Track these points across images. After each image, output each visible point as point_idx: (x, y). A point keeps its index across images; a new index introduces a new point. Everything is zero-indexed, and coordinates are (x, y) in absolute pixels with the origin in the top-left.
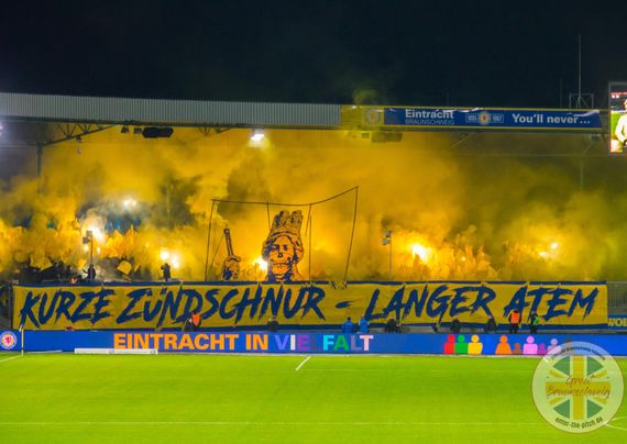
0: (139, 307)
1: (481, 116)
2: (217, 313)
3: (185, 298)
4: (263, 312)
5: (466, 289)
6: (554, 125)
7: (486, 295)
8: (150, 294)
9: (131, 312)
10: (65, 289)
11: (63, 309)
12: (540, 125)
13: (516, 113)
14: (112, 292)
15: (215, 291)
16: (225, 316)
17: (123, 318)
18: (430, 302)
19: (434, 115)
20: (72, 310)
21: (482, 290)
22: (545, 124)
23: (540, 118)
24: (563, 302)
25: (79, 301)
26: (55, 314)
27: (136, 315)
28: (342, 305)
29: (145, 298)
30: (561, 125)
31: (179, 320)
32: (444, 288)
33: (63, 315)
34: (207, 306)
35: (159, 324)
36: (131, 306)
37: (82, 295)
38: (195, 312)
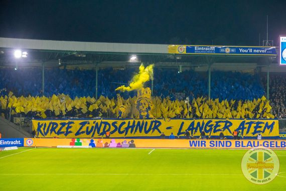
0: (84, 129)
1: (226, 49)
2: (117, 132)
3: (103, 125)
4: (136, 131)
5: (220, 122)
6: (257, 53)
7: (228, 124)
8: (89, 123)
9: (81, 131)
10: (53, 121)
11: (53, 130)
12: (251, 53)
13: (241, 48)
14: (73, 123)
15: (116, 123)
16: (120, 132)
17: (78, 133)
18: (206, 127)
19: (207, 49)
20: (57, 130)
21: (227, 122)
22: (253, 53)
23: (251, 51)
24: (260, 127)
25: (60, 126)
26: (50, 132)
27: (83, 132)
28: (169, 128)
29: (87, 125)
30: (259, 53)
31: (101, 134)
32: (211, 121)
33: (53, 132)
34: (113, 128)
35: (93, 136)
36: (81, 128)
37: (61, 124)
38: (108, 131)
